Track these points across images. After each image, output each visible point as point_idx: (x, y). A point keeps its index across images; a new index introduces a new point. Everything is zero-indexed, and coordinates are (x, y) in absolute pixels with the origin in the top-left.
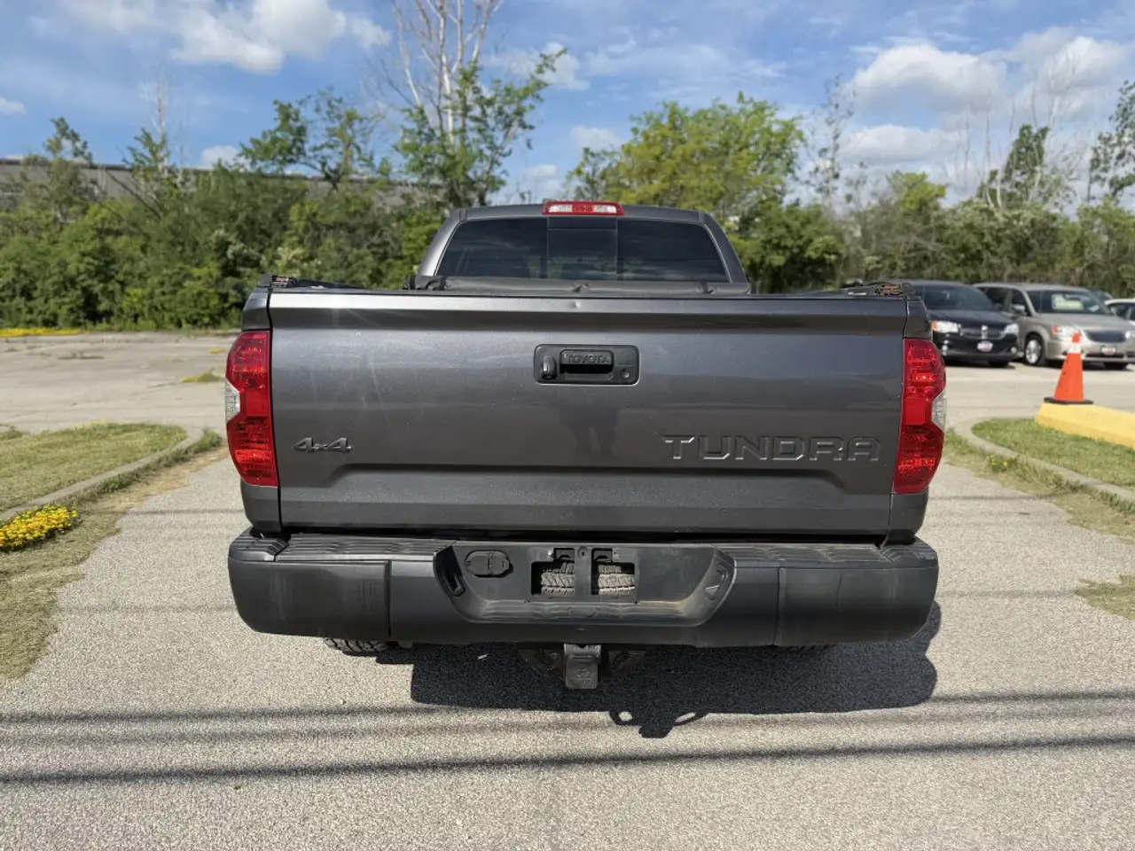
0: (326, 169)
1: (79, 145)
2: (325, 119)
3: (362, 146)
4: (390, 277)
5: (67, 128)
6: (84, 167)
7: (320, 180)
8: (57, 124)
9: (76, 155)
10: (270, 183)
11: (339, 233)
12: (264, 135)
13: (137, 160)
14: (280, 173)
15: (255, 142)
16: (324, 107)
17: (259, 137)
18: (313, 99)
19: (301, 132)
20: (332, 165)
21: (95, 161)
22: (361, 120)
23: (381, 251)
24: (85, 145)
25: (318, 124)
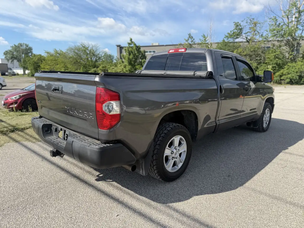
0: (247, 39)
1: (192, 39)
2: (249, 25)
3: (259, 31)
4: (260, 69)
5: (191, 35)
6: (193, 44)
7: (245, 42)
8: (189, 35)
9: (192, 42)
10: (231, 44)
11: (247, 57)
12: (231, 31)
13: (201, 42)
14: (234, 41)
15: (228, 33)
16: (249, 21)
17: (230, 32)
18: (246, 20)
19: (241, 29)
20: (249, 38)
21: (195, 43)
22: (260, 23)
23: (259, 61)
24: (194, 39)
25: (246, 27)
